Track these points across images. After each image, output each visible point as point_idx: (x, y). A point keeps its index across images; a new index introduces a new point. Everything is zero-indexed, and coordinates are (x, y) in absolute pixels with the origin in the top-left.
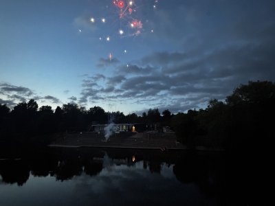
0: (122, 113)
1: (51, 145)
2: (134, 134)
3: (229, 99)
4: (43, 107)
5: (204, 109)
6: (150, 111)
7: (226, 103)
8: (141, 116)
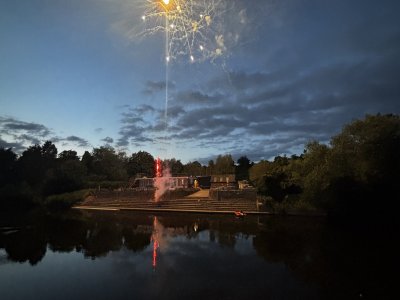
0: (179, 162)
2: (196, 191)
3: (336, 141)
4: (65, 151)
5: (299, 155)
7: (330, 146)
8: (207, 166)
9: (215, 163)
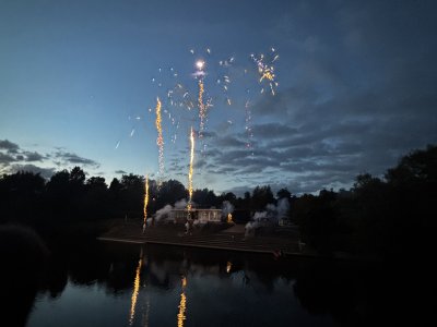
0: (211, 192)
1: (101, 239)
2: (231, 226)
3: (392, 174)
4: (93, 178)
5: (348, 189)
6: (257, 191)
7: (385, 181)
8: (243, 197)
9: (251, 195)
